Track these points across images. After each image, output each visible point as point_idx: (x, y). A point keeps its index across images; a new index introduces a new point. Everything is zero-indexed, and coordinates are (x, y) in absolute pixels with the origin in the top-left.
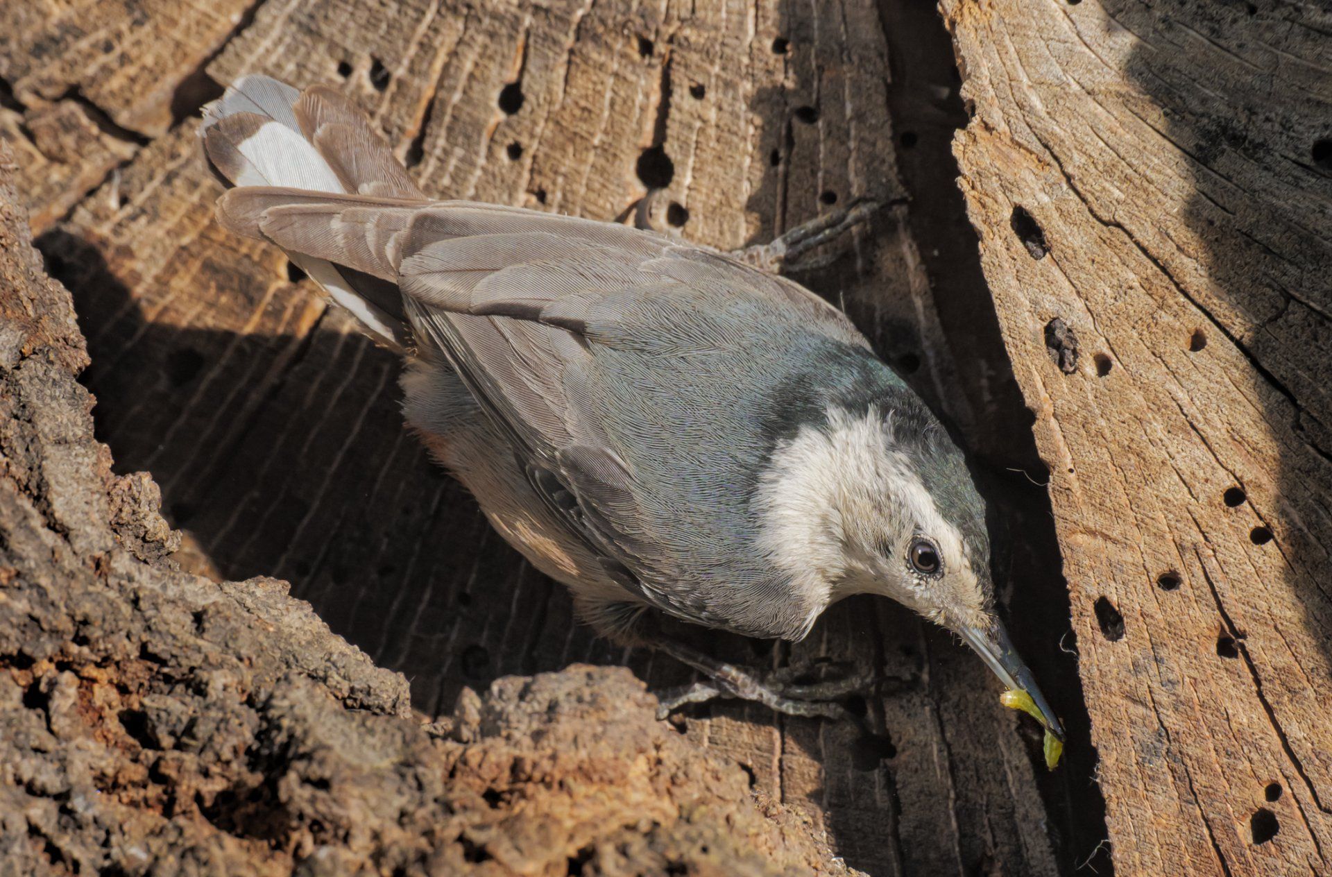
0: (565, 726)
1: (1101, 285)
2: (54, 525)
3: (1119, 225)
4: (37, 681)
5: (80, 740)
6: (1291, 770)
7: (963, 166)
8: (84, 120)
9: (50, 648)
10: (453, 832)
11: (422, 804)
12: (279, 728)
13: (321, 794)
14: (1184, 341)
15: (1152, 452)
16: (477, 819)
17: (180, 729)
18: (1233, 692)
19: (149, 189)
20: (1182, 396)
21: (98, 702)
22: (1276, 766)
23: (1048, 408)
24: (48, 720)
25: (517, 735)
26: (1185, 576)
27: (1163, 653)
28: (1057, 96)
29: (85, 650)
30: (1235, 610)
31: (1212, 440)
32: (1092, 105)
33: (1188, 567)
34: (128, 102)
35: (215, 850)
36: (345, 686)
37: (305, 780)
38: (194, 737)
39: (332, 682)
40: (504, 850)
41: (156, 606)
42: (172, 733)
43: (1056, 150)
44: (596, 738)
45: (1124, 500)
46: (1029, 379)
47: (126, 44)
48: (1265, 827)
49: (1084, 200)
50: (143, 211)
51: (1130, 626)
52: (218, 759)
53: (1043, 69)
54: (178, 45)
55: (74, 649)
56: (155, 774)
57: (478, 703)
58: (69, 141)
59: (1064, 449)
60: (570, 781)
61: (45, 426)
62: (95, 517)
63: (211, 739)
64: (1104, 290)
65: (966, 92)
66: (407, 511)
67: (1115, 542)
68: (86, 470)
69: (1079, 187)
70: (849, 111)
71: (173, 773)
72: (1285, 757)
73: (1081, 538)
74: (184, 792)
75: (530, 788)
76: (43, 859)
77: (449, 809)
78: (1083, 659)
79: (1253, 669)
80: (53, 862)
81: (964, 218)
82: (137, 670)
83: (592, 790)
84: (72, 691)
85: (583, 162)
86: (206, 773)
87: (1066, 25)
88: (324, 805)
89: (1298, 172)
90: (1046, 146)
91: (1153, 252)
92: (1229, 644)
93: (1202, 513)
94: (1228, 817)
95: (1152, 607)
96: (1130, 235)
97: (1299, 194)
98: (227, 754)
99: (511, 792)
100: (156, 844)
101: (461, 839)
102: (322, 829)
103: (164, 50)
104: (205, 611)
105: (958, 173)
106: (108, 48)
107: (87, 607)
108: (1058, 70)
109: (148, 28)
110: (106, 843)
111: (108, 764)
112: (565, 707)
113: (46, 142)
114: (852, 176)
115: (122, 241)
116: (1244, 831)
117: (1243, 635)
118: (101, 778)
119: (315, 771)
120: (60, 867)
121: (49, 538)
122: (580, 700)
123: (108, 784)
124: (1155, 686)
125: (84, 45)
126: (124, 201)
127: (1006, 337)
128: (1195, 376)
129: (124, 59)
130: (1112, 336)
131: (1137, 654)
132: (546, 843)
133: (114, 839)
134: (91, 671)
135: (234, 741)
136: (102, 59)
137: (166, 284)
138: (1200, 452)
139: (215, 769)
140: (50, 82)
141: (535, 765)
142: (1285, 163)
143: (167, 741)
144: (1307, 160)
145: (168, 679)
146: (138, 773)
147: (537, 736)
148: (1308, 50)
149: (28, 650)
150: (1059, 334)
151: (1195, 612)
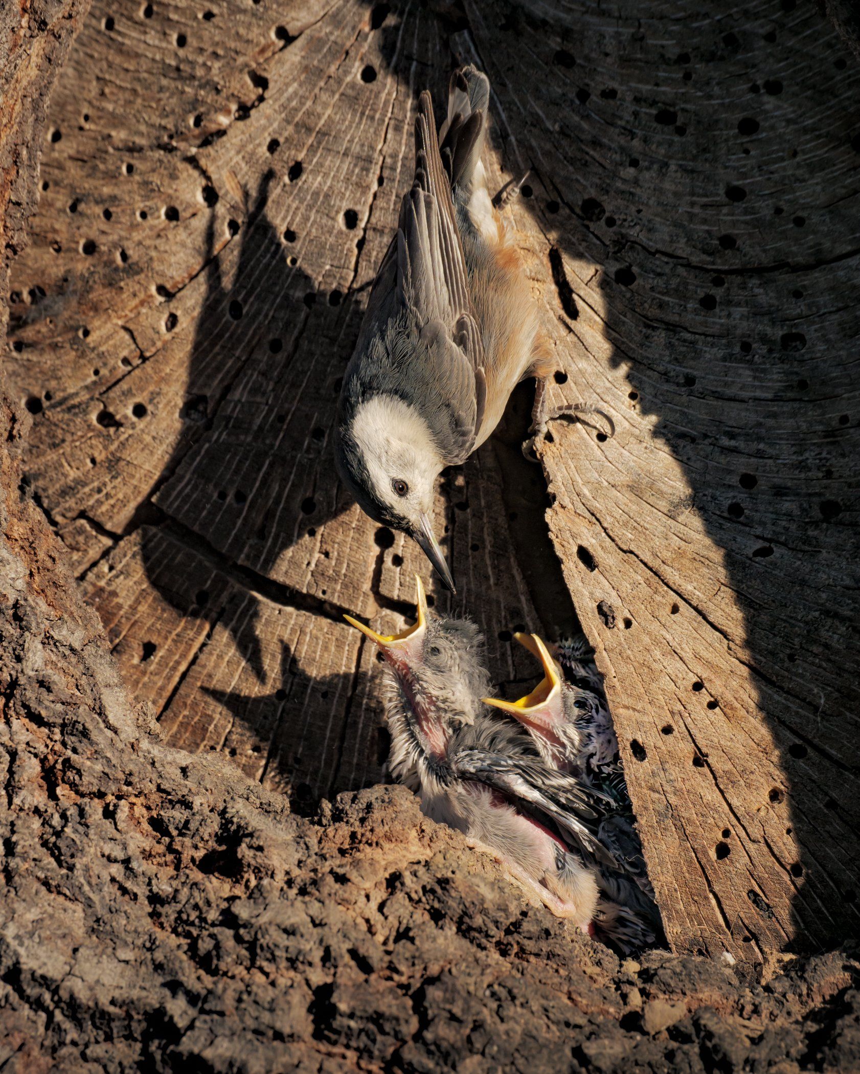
0: (377, 815)
1: (624, 583)
2: (109, 726)
3: (631, 552)
4: (108, 805)
5: (132, 834)
6: (735, 822)
7: (551, 526)
8: (88, 527)
9: (114, 788)
10: (328, 869)
11: (309, 856)
12: (232, 823)
13: (259, 854)
14: (668, 609)
15: (655, 666)
16: (338, 862)
17: (181, 826)
18: (703, 784)
19: (124, 561)
20: (668, 637)
21: (137, 815)
22: (727, 820)
23: (601, 646)
24: (116, 824)
25: (352, 820)
26: (675, 727)
27: (667, 766)
28: (597, 488)
29: (130, 788)
30: (701, 743)
31: (685, 659)
32: (615, 492)
33: (677, 723)
34: (111, 517)
35: (208, 884)
36: (258, 802)
37: (250, 847)
38: (189, 829)
39: (251, 800)
40: (353, 876)
41: (163, 766)
42: (177, 828)
43: (598, 516)
44: (393, 820)
45: (642, 691)
46: (591, 632)
47: (109, 488)
48: (723, 851)
49: (613, 540)
50: (122, 573)
51: (650, 753)
52: (202, 839)
53: (589, 475)
54: (135, 487)
55: (125, 788)
56: (170, 849)
57: (330, 806)
58: (81, 539)
59: (611, 667)
60: (381, 841)
61: (99, 678)
62: (129, 722)
63: (197, 830)
64: (626, 587)
65: (551, 489)
66: (265, 717)
67: (639, 711)
68: (121, 699)
69: (611, 533)
70: (483, 503)
71: (179, 849)
72: (731, 815)
73: (621, 711)
74: (186, 858)
75: (361, 846)
76: (119, 893)
77: (323, 857)
78: (626, 771)
79: (712, 772)
80: (123, 895)
81: (554, 552)
82: (155, 798)
83: (392, 846)
84: (126, 809)
85: (347, 536)
86: (196, 847)
87: (599, 452)
88: (260, 859)
89: (721, 521)
90: (593, 514)
91: (650, 564)
92: (700, 760)
93: (682, 695)
94: (704, 847)
95: (660, 744)
96: (637, 557)
97: (722, 532)
98: (206, 837)
99: (352, 849)
100: (175, 883)
101: (331, 872)
102: (260, 871)
103: (128, 490)
104: (187, 767)
105: (549, 530)
106: (99, 491)
107: (131, 767)
108: (596, 475)
109: (119, 479)
110: (149, 884)
111: (147, 844)
112: (376, 805)
113: (69, 540)
114: (486, 536)
115: (111, 588)
116: (713, 854)
117: (707, 756)
118: (143, 851)
119: (255, 842)
120: (127, 897)
121: (109, 733)
122: (383, 801)
123: (148, 855)
124: (664, 783)
125: (87, 490)
126: (111, 568)
127: (578, 611)
128: (675, 626)
129: (108, 496)
130: (631, 609)
131: (654, 767)
132: (375, 872)
133: (154, 882)
134: (133, 799)
135: (209, 830)
136: (97, 496)
137: (135, 609)
138: (680, 664)
139: (200, 845)
140: (70, 509)
141: (363, 835)
142: (715, 517)
143: (175, 833)
144: (726, 515)
145: (171, 801)
146: (161, 849)
147: (362, 821)
148: (723, 460)
149: (103, 789)
150: (605, 609)
151: (682, 745)
